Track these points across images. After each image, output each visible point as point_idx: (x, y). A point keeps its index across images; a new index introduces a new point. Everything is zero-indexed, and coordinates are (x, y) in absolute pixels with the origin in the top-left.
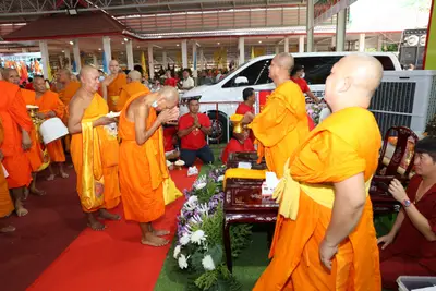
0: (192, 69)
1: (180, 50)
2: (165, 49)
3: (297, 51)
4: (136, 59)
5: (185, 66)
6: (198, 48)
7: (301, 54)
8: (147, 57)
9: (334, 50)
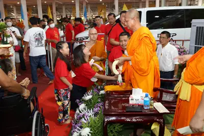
0: (83, 18)
1: (75, 5)
2: (64, 4)
3: (155, 6)
4: (45, 10)
5: (78, 16)
6: (87, 4)
7: (157, 8)
8: (51, 9)
9: (180, 5)
